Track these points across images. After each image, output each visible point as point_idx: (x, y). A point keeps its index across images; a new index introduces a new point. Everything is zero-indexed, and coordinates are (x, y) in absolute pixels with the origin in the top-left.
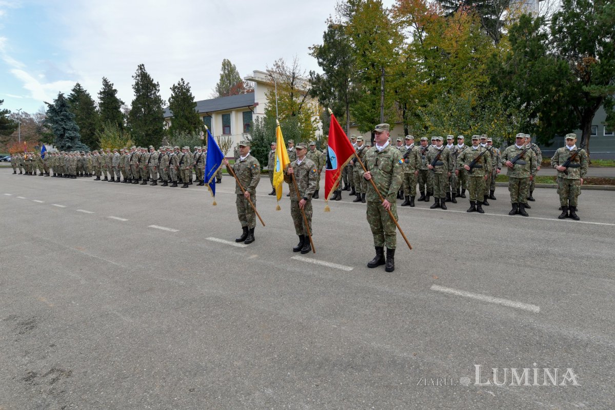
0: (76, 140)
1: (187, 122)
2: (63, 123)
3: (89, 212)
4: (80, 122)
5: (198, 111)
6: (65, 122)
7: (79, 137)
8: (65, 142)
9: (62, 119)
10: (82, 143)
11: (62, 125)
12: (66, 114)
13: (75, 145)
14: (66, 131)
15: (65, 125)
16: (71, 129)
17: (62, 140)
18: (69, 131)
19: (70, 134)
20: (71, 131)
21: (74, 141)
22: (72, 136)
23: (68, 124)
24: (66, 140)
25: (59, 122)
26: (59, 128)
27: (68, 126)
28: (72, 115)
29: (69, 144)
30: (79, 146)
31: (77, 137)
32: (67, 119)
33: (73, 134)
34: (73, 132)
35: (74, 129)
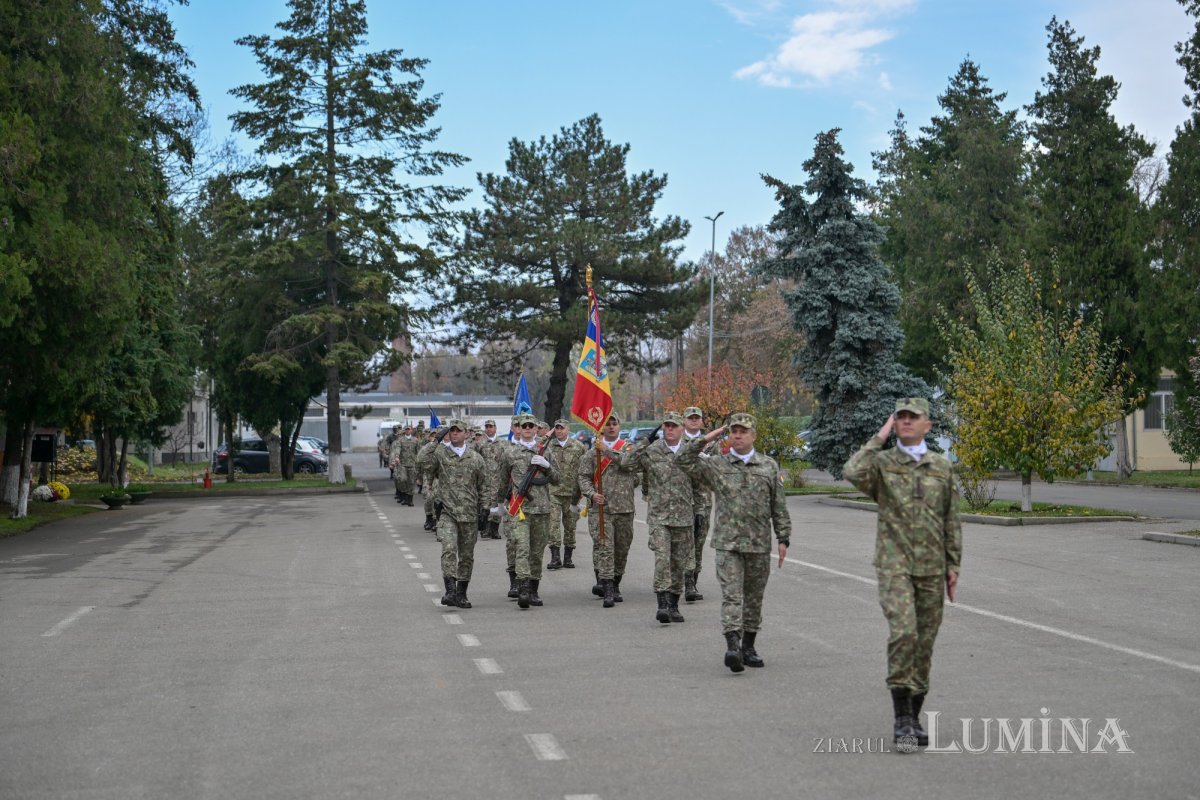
0: (885, 361)
2: (829, 275)
6: (840, 269)
7: (899, 339)
8: (835, 368)
9: (829, 256)
10: (908, 373)
11: (826, 283)
12: (843, 228)
13: (878, 381)
14: (843, 314)
15: (840, 283)
16: (862, 304)
17: (824, 356)
18: (852, 315)
19: (857, 328)
20: (862, 310)
21: (873, 364)
22: (864, 338)
23: (853, 276)
24: (838, 357)
25: (815, 270)
26: (814, 299)
27: (852, 286)
28: (872, 230)
29: (849, 378)
30: (892, 388)
31: (889, 341)
32: (849, 255)
33: (867, 329)
34: (870, 319)
35: (879, 304)
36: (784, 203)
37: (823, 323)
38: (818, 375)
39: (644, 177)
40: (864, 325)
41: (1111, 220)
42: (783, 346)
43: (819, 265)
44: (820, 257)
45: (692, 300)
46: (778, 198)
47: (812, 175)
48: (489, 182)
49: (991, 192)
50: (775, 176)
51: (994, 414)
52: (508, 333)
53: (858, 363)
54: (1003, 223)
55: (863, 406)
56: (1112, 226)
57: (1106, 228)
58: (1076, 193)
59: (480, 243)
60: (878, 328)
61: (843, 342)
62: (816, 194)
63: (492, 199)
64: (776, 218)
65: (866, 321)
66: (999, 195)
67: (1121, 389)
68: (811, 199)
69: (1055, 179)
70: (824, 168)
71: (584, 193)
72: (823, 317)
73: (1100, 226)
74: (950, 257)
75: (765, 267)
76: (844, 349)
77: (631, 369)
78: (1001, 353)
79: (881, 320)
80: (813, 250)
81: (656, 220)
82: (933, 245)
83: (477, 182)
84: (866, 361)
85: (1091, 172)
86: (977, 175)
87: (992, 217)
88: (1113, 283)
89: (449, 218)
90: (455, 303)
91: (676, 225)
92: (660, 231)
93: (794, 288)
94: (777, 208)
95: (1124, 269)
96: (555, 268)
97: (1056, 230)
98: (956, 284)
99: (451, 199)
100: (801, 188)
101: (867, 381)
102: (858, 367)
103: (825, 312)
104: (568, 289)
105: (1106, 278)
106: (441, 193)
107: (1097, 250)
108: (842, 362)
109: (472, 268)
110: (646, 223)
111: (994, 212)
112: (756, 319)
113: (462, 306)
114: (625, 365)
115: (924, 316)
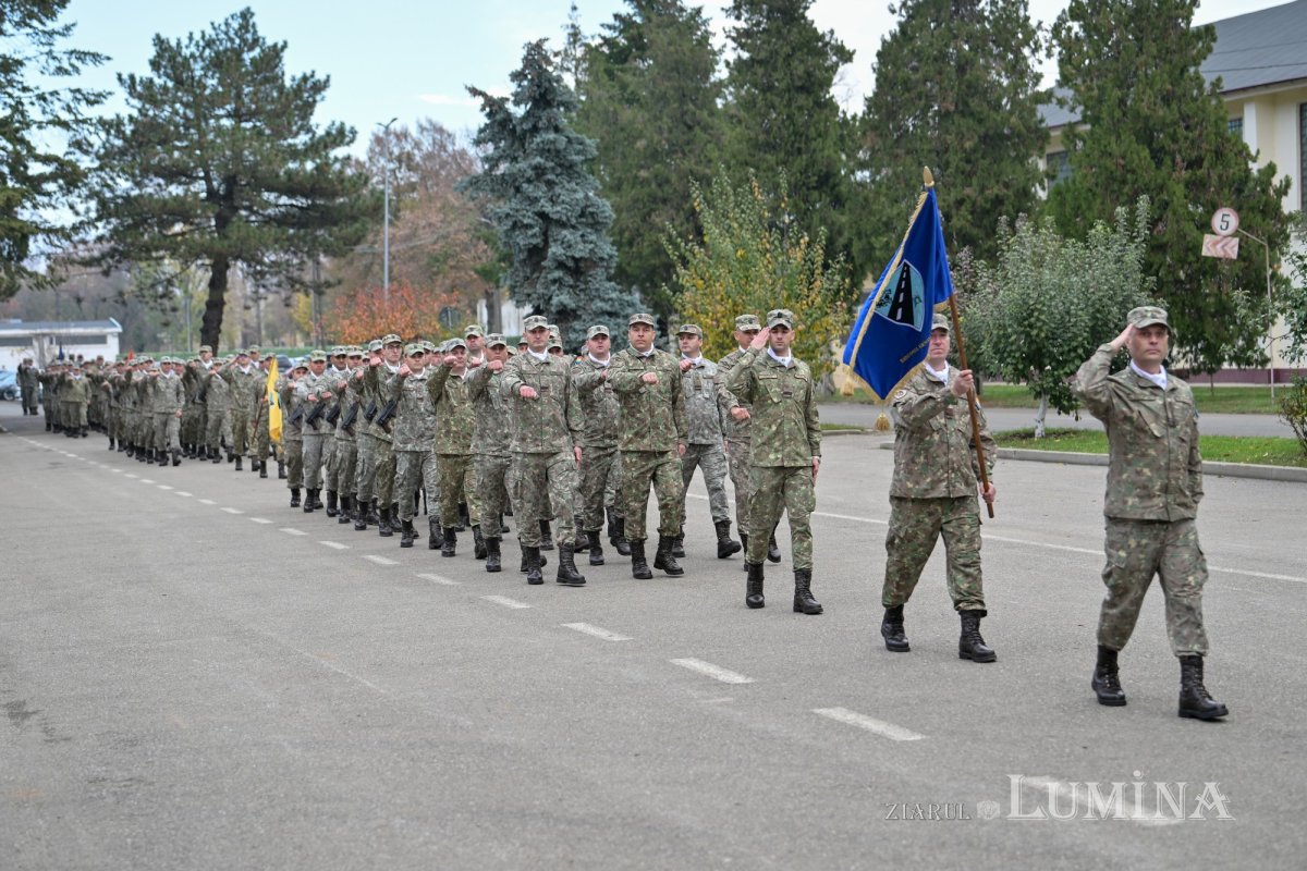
0: (599, 279)
1: (1146, 153)
2: (539, 191)
3: (603, 634)
4: (643, 174)
5: (1217, 83)
6: (550, 184)
7: (611, 257)
8: (547, 288)
9: (540, 171)
10: (621, 292)
11: (536, 200)
12: (554, 142)
13: (592, 300)
14: (554, 231)
15: (551, 200)
16: (574, 221)
17: (535, 275)
18: (565, 232)
19: (570, 246)
20: (574, 227)
21: (586, 283)
22: (577, 256)
23: (564, 192)
24: (550, 277)
25: (525, 186)
26: (524, 216)
27: (563, 202)
28: (581, 144)
29: (563, 298)
30: (607, 307)
31: (602, 259)
32: (559, 170)
33: (581, 246)
34: (582, 236)
35: (590, 221)
36: (489, 115)
37: (535, 241)
38: (529, 295)
39: (305, 79)
40: (576, 243)
41: (813, 129)
42: (438, 261)
43: (529, 181)
44: (530, 173)
45: (363, 214)
46: (483, 109)
47: (520, 86)
48: (131, 84)
49: (683, 97)
50: (479, 87)
51: (724, 332)
52: (161, 253)
53: (571, 282)
54: (697, 130)
55: (577, 327)
56: (814, 135)
57: (807, 137)
58: (777, 101)
59: (122, 152)
60: (591, 246)
61: (556, 260)
62: (523, 106)
63: (136, 103)
64: (481, 131)
65: (579, 239)
66: (692, 101)
67: (844, 305)
68: (519, 111)
69: (756, 87)
70: (532, 80)
71: (239, 96)
72: (534, 236)
73: (801, 136)
74: (642, 167)
75: (471, 184)
76: (557, 268)
77: (298, 291)
78: (730, 272)
79: (593, 237)
80: (522, 165)
81: (317, 126)
82: (623, 153)
83: (117, 83)
84: (578, 280)
85: (792, 80)
86: (669, 79)
87: (685, 124)
88: (815, 194)
89: (91, 125)
90: (99, 218)
91: (341, 131)
92: (321, 138)
93: (504, 207)
94: (482, 120)
95: (827, 181)
96: (207, 179)
97: (757, 139)
98: (649, 195)
99: (90, 103)
100: (507, 99)
101: (580, 300)
102: (571, 286)
103: (536, 229)
104: (225, 202)
105: (808, 189)
106: (79, 96)
107: (799, 161)
108: (554, 281)
109: (118, 180)
110: (309, 130)
111: (688, 119)
112: (407, 231)
113: (108, 223)
114: (292, 286)
115: (616, 230)
